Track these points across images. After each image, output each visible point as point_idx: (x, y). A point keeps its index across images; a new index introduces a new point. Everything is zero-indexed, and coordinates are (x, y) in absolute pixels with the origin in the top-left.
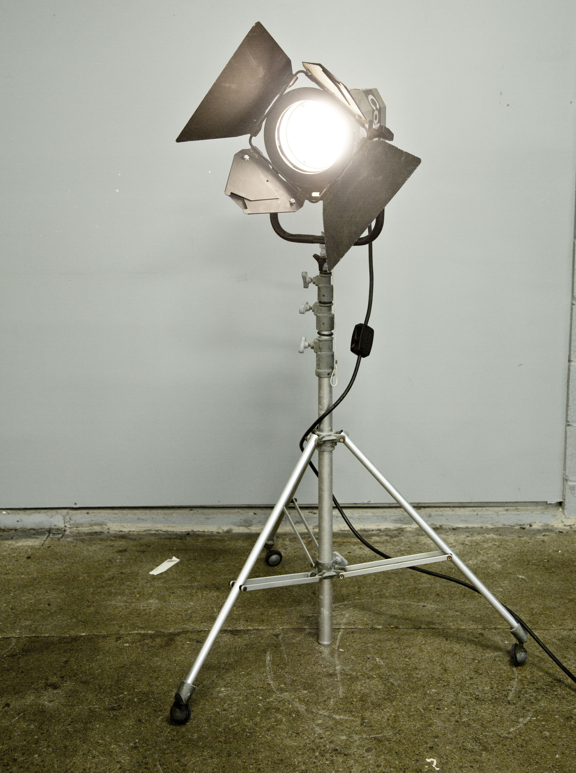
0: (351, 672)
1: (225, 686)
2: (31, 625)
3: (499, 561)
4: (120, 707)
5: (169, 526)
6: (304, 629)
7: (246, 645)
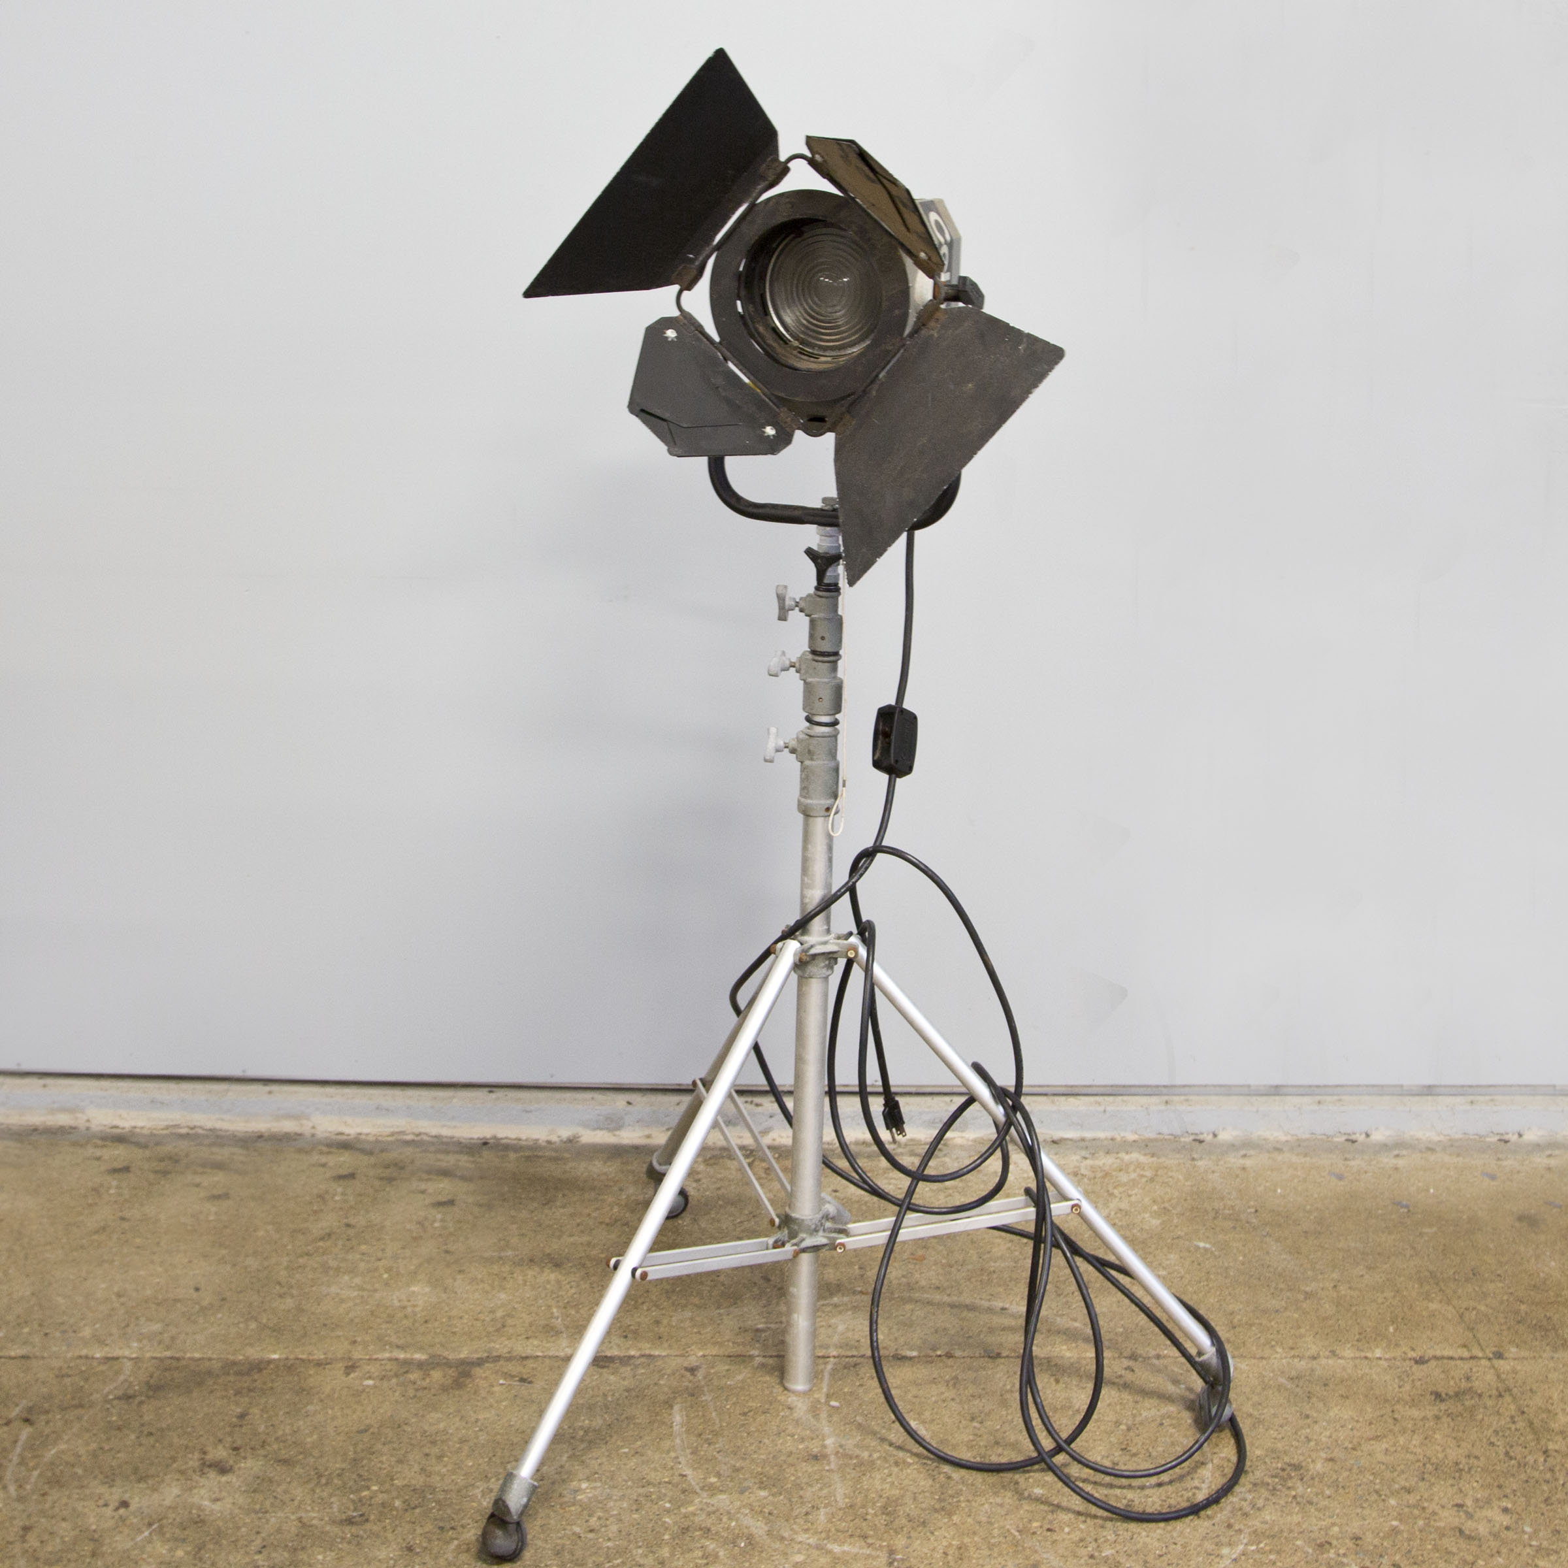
0: (857, 1452)
1: (588, 1479)
2: (161, 1333)
3: (1155, 1212)
4: (364, 1518)
5: (444, 1126)
6: (749, 1356)
7: (628, 1390)
